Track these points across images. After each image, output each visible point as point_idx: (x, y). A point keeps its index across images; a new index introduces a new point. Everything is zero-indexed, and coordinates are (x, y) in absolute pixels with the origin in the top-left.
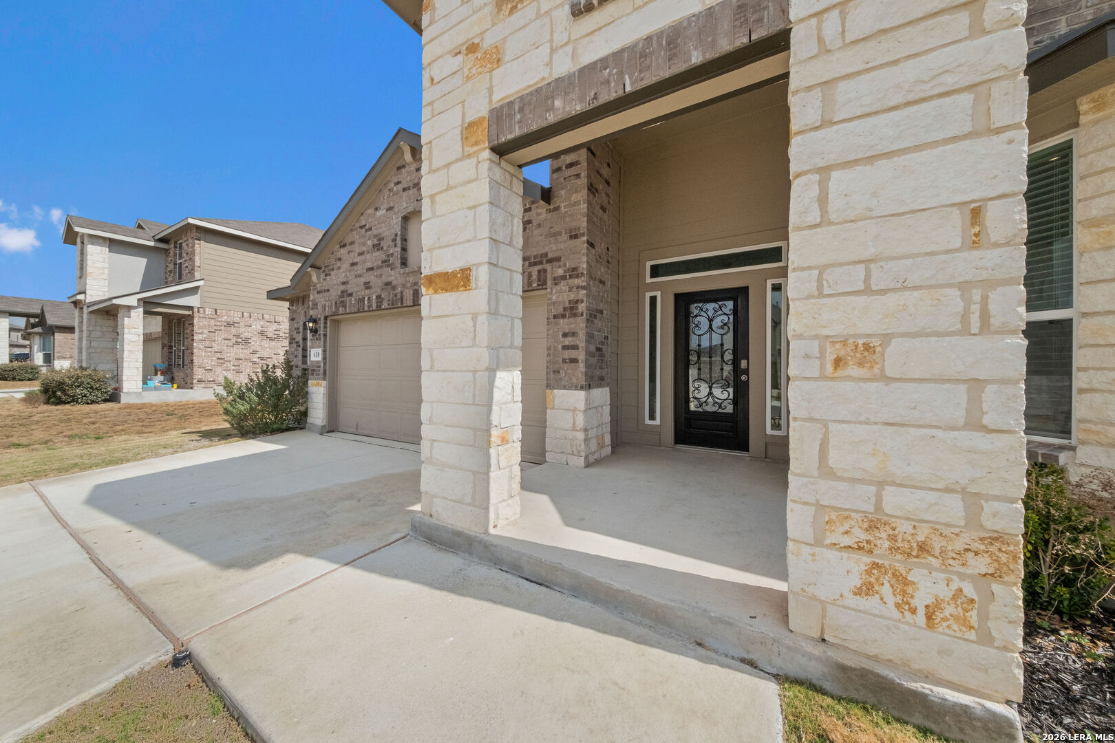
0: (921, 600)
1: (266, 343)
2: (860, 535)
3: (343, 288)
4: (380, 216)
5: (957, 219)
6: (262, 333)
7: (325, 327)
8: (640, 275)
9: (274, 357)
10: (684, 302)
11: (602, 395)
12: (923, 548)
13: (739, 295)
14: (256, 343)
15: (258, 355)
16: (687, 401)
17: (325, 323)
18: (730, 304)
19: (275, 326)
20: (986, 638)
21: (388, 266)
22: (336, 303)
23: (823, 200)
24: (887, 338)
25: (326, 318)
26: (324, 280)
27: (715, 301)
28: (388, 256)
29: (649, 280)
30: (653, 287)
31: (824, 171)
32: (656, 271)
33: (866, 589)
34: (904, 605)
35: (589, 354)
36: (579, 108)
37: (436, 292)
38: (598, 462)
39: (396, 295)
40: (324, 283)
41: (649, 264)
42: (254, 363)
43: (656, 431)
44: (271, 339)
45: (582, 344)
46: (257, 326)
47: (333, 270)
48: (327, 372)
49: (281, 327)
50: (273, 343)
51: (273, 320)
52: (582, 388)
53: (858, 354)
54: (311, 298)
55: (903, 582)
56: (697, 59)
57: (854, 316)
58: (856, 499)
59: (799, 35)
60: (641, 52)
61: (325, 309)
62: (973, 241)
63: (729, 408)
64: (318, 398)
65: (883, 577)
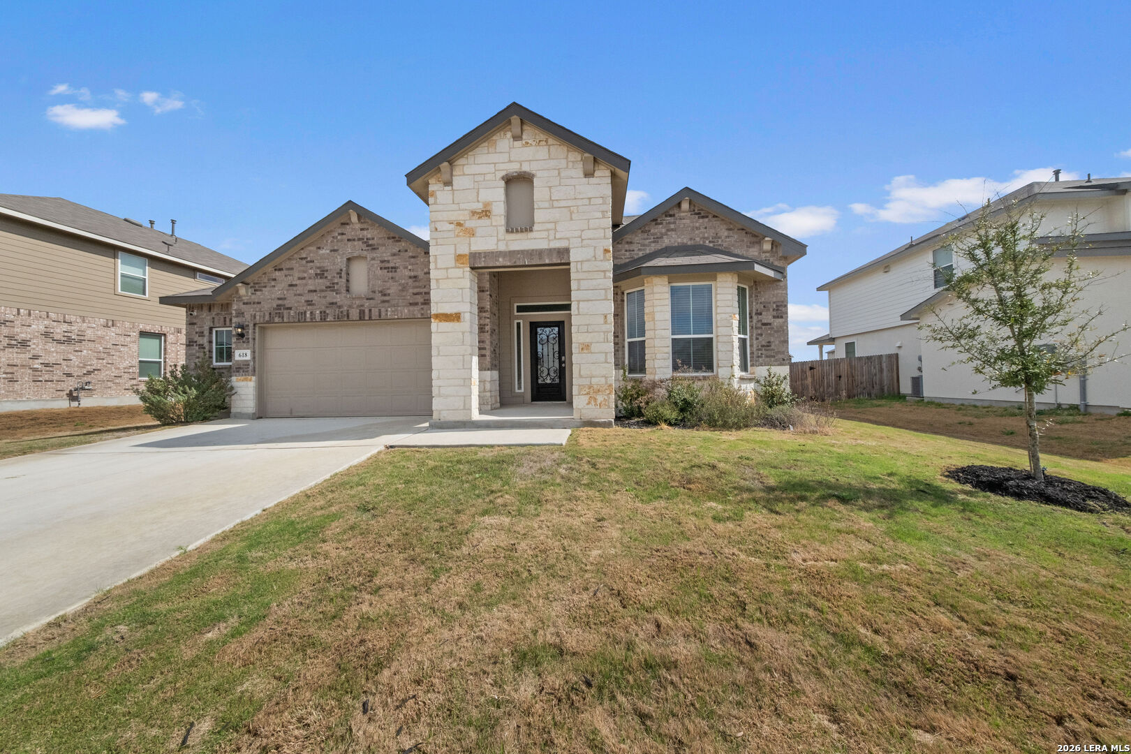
0: (598, 402)
1: (52, 346)
2: (587, 390)
3: (280, 302)
4: (324, 254)
5: (603, 317)
6: (46, 334)
7: (254, 333)
8: (511, 311)
9: (64, 363)
10: (534, 326)
11: (495, 374)
12: (599, 391)
13: (560, 324)
14: (37, 346)
15: (40, 361)
16: (537, 378)
17: (254, 329)
18: (557, 329)
19: (65, 327)
20: (609, 407)
21: (333, 291)
22: (270, 314)
23: (578, 309)
24: (591, 343)
25: (255, 325)
26: (252, 294)
27: (550, 327)
28: (333, 284)
29: (516, 314)
30: (518, 318)
31: (579, 301)
32: (520, 309)
33: (589, 403)
34: (596, 405)
35: (492, 352)
36: (509, 264)
37: (441, 321)
38: (495, 409)
39: (342, 312)
40: (253, 297)
41: (516, 305)
42: (35, 370)
43: (522, 395)
44: (59, 342)
45: (488, 347)
46: (39, 326)
47: (265, 287)
48: (257, 370)
50: (62, 347)
51: (61, 319)
52: (488, 370)
53: (586, 347)
54: (235, 307)
55: (595, 400)
56: (547, 261)
57: (585, 338)
58: (586, 382)
59: (572, 265)
60: (530, 253)
61: (255, 318)
62: (606, 322)
63: (557, 381)
64: (245, 391)
65: (592, 399)
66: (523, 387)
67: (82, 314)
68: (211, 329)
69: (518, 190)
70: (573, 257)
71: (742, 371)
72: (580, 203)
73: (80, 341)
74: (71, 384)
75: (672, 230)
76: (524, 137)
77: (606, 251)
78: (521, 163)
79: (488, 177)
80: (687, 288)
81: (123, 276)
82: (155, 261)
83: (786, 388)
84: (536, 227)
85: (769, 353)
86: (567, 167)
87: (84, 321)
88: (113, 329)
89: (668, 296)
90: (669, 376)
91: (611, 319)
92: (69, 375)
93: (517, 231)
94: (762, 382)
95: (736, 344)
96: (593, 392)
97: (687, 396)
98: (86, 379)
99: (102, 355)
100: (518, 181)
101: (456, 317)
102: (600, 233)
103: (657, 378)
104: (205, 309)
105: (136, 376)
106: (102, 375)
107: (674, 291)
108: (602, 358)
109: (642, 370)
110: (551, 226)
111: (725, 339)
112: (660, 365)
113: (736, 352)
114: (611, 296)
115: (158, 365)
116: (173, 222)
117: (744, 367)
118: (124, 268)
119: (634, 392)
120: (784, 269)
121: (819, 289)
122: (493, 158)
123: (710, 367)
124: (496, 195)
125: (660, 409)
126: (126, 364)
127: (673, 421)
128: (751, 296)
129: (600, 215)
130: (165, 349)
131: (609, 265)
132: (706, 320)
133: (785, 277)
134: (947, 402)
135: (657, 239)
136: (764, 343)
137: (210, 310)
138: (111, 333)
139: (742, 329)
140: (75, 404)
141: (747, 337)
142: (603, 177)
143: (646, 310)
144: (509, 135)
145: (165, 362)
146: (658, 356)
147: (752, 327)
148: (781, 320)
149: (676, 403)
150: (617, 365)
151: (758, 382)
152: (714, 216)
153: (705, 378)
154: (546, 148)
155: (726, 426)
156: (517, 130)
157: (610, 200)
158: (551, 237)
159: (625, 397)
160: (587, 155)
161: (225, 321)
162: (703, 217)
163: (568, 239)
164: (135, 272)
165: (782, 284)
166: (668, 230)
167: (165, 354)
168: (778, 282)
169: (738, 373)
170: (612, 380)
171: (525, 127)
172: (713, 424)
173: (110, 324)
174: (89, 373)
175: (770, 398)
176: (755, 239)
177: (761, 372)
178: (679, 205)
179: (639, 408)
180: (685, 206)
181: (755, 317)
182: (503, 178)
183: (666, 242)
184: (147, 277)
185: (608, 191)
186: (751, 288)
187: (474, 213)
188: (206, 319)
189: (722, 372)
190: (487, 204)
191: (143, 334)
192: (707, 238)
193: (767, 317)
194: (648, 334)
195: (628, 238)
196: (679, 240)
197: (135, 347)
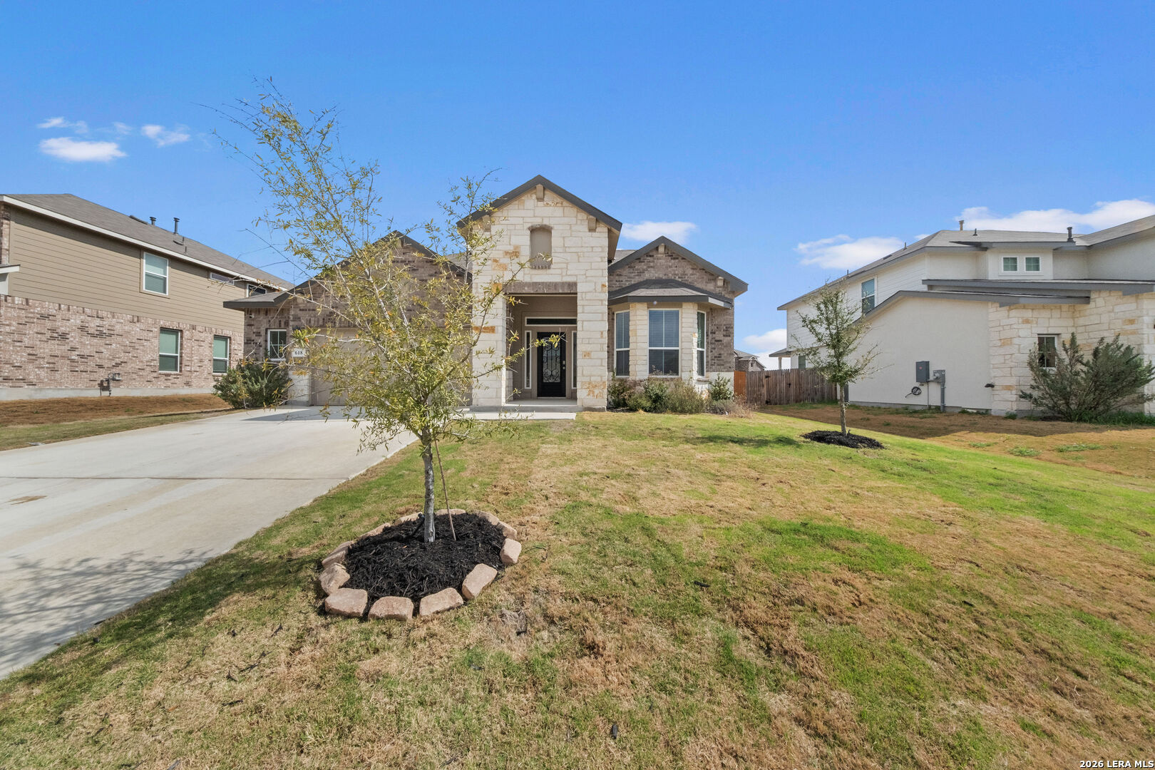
0: (595, 394)
1: (87, 339)
2: (587, 386)
3: (332, 310)
5: (600, 333)
6: (82, 328)
8: (522, 323)
9: (97, 355)
10: (541, 336)
12: (596, 386)
14: (74, 339)
15: (77, 353)
16: (542, 378)
19: (98, 322)
20: (603, 398)
22: (324, 320)
23: (582, 326)
24: (591, 352)
26: (308, 302)
29: (526, 325)
30: (528, 328)
32: (530, 321)
34: (593, 396)
36: (532, 292)
37: (479, 332)
38: (516, 398)
40: (309, 305)
41: (526, 318)
42: (73, 361)
43: (530, 391)
44: (93, 336)
45: (509, 352)
46: (76, 321)
47: (320, 297)
49: (105, 323)
50: (96, 340)
51: (95, 314)
53: (587, 354)
54: (292, 312)
55: (593, 392)
56: (560, 291)
57: (588, 348)
58: (587, 379)
59: (579, 295)
60: (548, 285)
61: (310, 322)
62: (602, 337)
63: (559, 381)
64: (300, 383)
65: (591, 392)
66: (531, 384)
67: (113, 310)
68: (266, 330)
69: (540, 237)
70: (580, 289)
71: (699, 374)
72: (585, 250)
73: (110, 335)
74: (102, 375)
75: (651, 267)
76: (545, 199)
77: (603, 286)
78: (542, 218)
79: (518, 227)
80: (662, 312)
81: (147, 275)
82: (176, 262)
83: (730, 387)
84: (552, 266)
85: (719, 362)
86: (576, 224)
87: (113, 317)
88: (138, 325)
89: (647, 318)
90: (646, 377)
91: (606, 334)
92: (100, 366)
93: (539, 268)
94: (713, 383)
95: (695, 355)
96: (591, 387)
97: (658, 391)
98: (115, 370)
99: (129, 349)
100: (540, 231)
101: (492, 330)
102: (600, 273)
103: (637, 379)
104: (262, 313)
105: (157, 369)
106: (128, 368)
107: (651, 315)
108: (598, 362)
109: (627, 373)
110: (564, 266)
111: (688, 351)
112: (640, 369)
113: (695, 361)
114: (606, 317)
115: (174, 360)
116: (176, 220)
117: (701, 372)
118: (148, 268)
119: (620, 388)
120: (732, 300)
121: (779, 308)
122: (522, 213)
123: (677, 373)
124: (523, 240)
125: (639, 401)
126: (149, 357)
127: (648, 409)
128: (707, 320)
129: (599, 260)
130: (182, 345)
131: (606, 296)
132: (674, 337)
133: (733, 306)
134: (863, 405)
135: (640, 273)
136: (716, 355)
137: (266, 314)
138: (137, 328)
139: (701, 344)
140: (106, 393)
141: (705, 350)
142: (602, 231)
143: (631, 328)
144: (534, 197)
145: (181, 356)
146: (639, 362)
147: (708, 343)
148: (729, 338)
149: (650, 397)
150: (610, 369)
151: (711, 383)
152: (683, 259)
153: (672, 379)
154: (561, 208)
155: (683, 412)
156: (540, 194)
157: (607, 250)
158: (564, 274)
159: (614, 392)
160: (591, 217)
161: (280, 324)
162: (674, 259)
163: (576, 275)
164: (157, 272)
165: (730, 311)
166: (649, 267)
167: (181, 349)
168: (728, 309)
169: (696, 376)
170: (605, 379)
171: (546, 192)
172: (674, 410)
173: (136, 320)
174: (117, 365)
175: (717, 394)
176: (711, 277)
177: (713, 376)
178: (657, 249)
179: (624, 399)
180: (661, 249)
181: (710, 335)
182: (529, 228)
183: (647, 276)
184: (167, 277)
185: (605, 242)
186: (708, 313)
187: (507, 253)
188: (262, 322)
189: (684, 375)
190: (517, 247)
191: (164, 330)
192: (677, 275)
193: (719, 336)
194: (631, 346)
195: (618, 271)
196: (657, 275)
197: (156, 342)
